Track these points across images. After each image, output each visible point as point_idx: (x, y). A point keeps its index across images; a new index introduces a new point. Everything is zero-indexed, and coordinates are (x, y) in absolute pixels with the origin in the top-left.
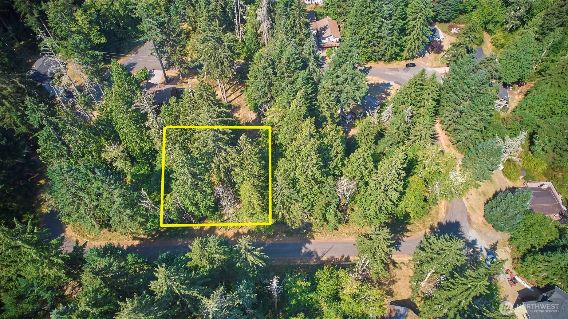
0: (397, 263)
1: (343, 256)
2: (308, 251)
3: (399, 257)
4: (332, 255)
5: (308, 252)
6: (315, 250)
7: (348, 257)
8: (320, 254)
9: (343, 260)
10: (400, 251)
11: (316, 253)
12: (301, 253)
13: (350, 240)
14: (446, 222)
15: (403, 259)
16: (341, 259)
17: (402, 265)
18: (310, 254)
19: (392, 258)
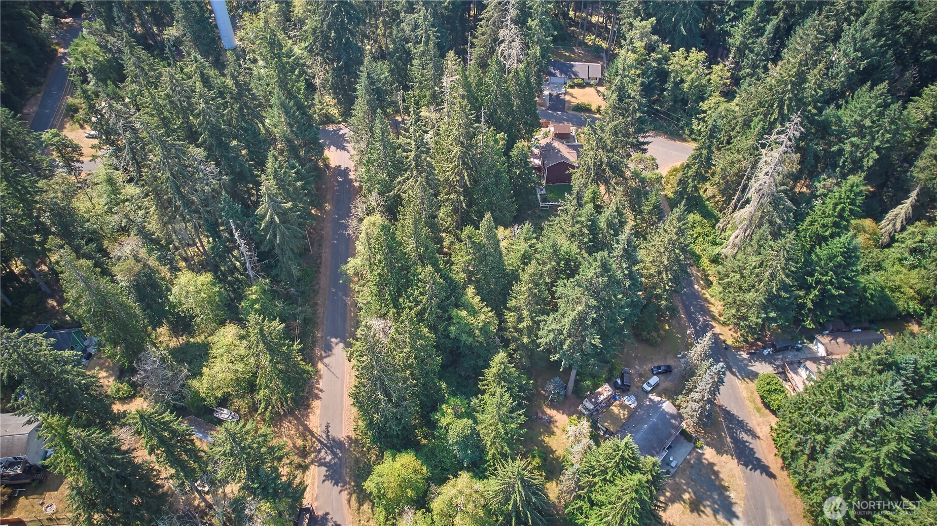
1: (321, 391)
2: (333, 345)
4: (323, 377)
5: (331, 346)
6: (333, 354)
7: (320, 398)
8: (326, 360)
9: (316, 391)
10: (324, 481)
11: (329, 356)
12: (331, 338)
16: (318, 388)
18: (328, 348)
19: (312, 467)
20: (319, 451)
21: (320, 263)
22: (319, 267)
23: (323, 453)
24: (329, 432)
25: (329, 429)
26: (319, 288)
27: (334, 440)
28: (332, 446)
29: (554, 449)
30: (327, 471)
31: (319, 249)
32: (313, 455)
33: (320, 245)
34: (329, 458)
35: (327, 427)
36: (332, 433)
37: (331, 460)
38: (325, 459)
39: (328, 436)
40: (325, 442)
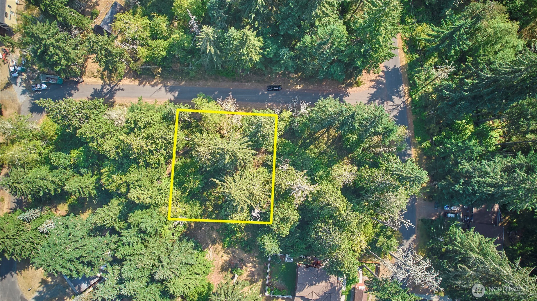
0: (100, 77)
1: (144, 85)
3: (96, 82)
4: (153, 88)
5: (173, 91)
6: (167, 93)
7: (139, 85)
8: (163, 89)
9: (144, 83)
10: (94, 88)
11: (166, 91)
12: (178, 91)
13: (134, 100)
14: (42, 114)
15: (93, 80)
16: (146, 83)
17: (96, 74)
18: (172, 90)
19: (102, 82)
20: (109, 85)
21: (241, 82)
22: (238, 81)
23: (108, 87)
24: (119, 90)
25: (121, 91)
26: (220, 82)
27: (114, 93)
28: (111, 92)
29: (84, 214)
30: (99, 90)
31: (255, 80)
32: (108, 82)
33: (259, 81)
34: (105, 91)
35: (122, 90)
36: (118, 93)
37: (104, 92)
38: (105, 89)
39: (117, 90)
40: (114, 89)
